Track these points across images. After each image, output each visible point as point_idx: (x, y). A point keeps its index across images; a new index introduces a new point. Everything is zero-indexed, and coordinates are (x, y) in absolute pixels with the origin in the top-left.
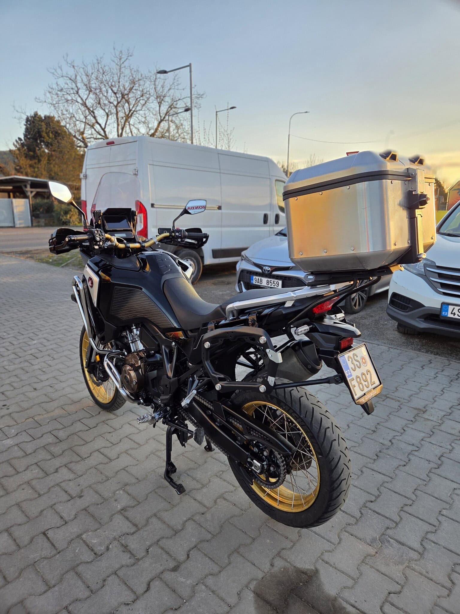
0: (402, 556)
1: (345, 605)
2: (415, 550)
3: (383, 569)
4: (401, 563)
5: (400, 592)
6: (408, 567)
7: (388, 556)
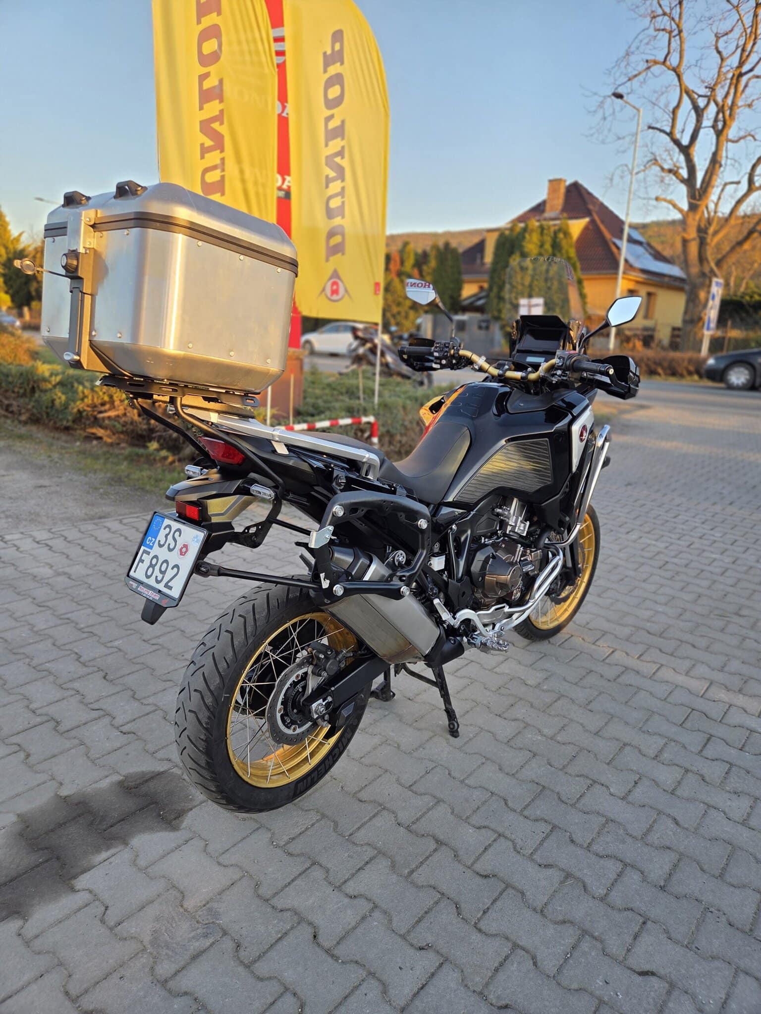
0: (168, 948)
1: (112, 851)
2: (175, 974)
3: (151, 912)
4: (155, 941)
5: (103, 921)
6: (144, 949)
7: (174, 925)
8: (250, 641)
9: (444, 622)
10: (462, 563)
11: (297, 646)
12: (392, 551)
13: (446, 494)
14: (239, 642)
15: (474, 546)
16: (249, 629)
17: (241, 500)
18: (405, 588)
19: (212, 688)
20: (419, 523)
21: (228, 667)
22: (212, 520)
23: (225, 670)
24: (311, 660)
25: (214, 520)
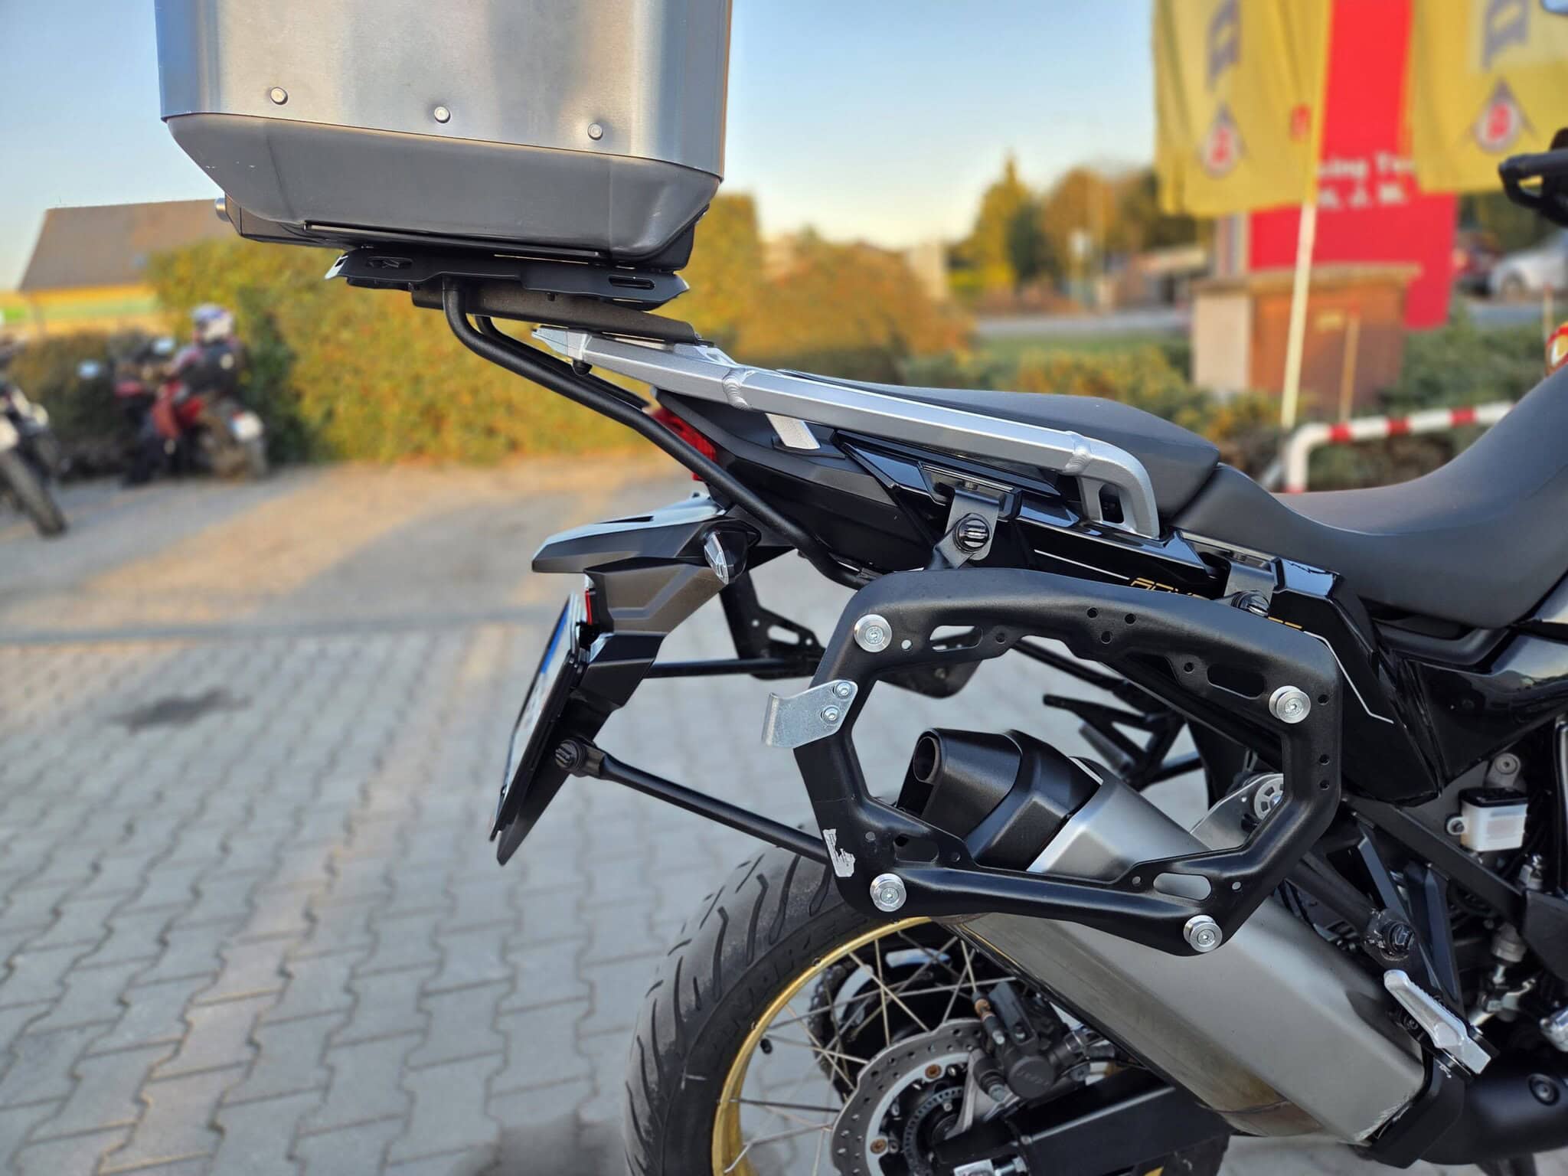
8: (760, 954)
9: (1441, 1054)
11: (967, 978)
14: (735, 948)
16: (765, 922)
17: (689, 579)
18: (1200, 924)
19: (661, 1049)
20: (1273, 698)
21: (698, 1008)
22: (615, 627)
23: (690, 1013)
24: (979, 1037)
25: (620, 629)
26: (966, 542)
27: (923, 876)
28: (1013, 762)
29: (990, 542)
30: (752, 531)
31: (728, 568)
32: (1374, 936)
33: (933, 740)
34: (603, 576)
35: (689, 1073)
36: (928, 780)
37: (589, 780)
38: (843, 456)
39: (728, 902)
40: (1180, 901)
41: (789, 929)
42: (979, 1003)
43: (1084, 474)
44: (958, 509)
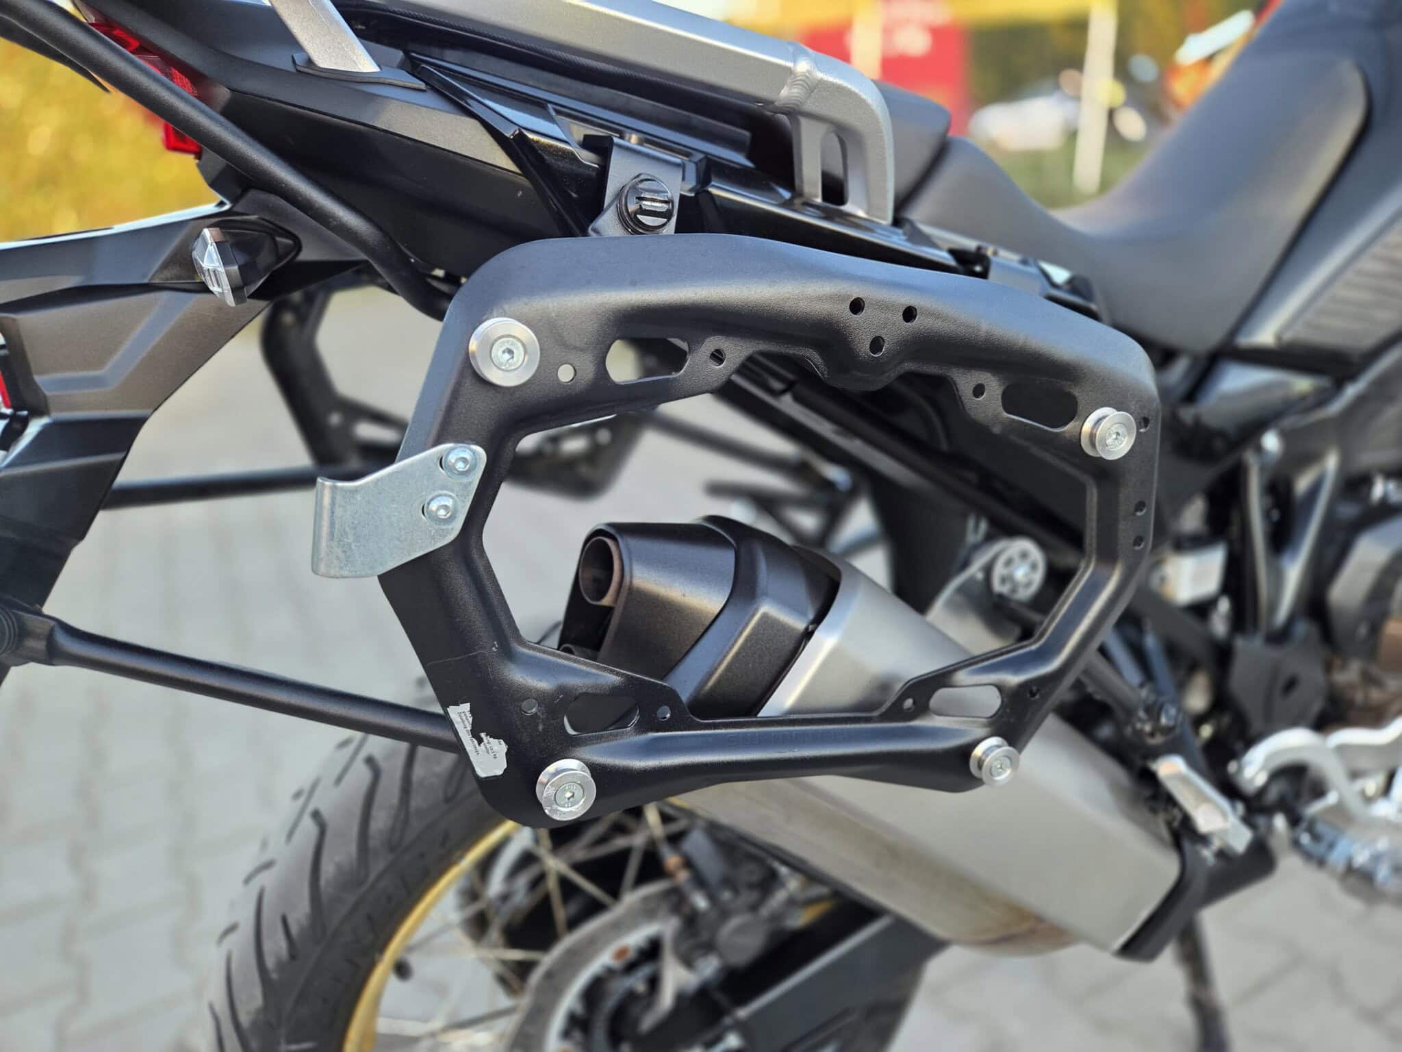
8: (378, 866)
9: (1204, 839)
10: (1294, 571)
12: (990, 538)
13: (1250, 314)
14: (339, 866)
15: (1349, 511)
16: (381, 821)
17: (177, 317)
18: (990, 749)
19: (245, 1019)
20: (1087, 427)
21: (293, 956)
22: (51, 406)
23: (281, 966)
24: (676, 900)
25: (62, 410)
26: (639, 217)
27: (615, 753)
28: (725, 559)
29: (674, 219)
30: (286, 237)
31: (228, 275)
32: (1140, 720)
33: (609, 542)
34: (14, 320)
35: (289, 1042)
36: (607, 601)
37: (33, 668)
38: (422, 86)
39: (325, 801)
40: (964, 722)
41: (416, 825)
42: (671, 860)
43: (809, 106)
44: (621, 171)
